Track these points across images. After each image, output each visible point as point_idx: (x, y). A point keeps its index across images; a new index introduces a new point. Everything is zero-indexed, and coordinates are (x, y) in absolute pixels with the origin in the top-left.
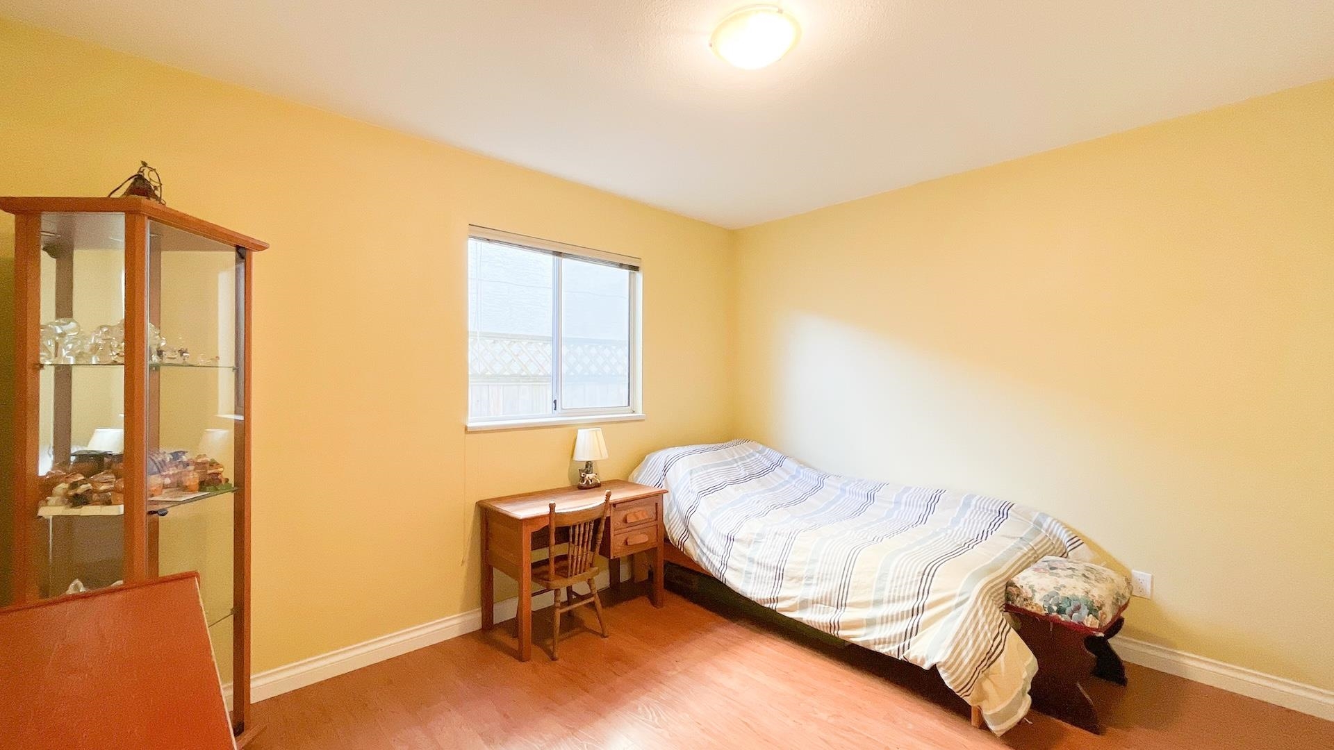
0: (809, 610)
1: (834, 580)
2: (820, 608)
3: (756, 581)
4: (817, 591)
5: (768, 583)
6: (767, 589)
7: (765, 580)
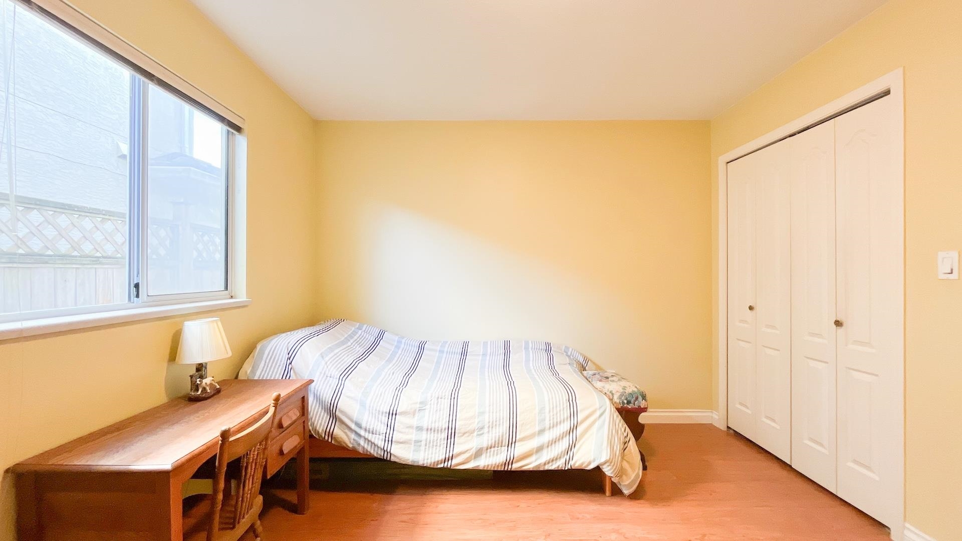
0: (483, 456)
1: (503, 425)
2: (494, 451)
3: (427, 447)
4: (490, 439)
5: (440, 445)
6: (440, 450)
7: (437, 443)
